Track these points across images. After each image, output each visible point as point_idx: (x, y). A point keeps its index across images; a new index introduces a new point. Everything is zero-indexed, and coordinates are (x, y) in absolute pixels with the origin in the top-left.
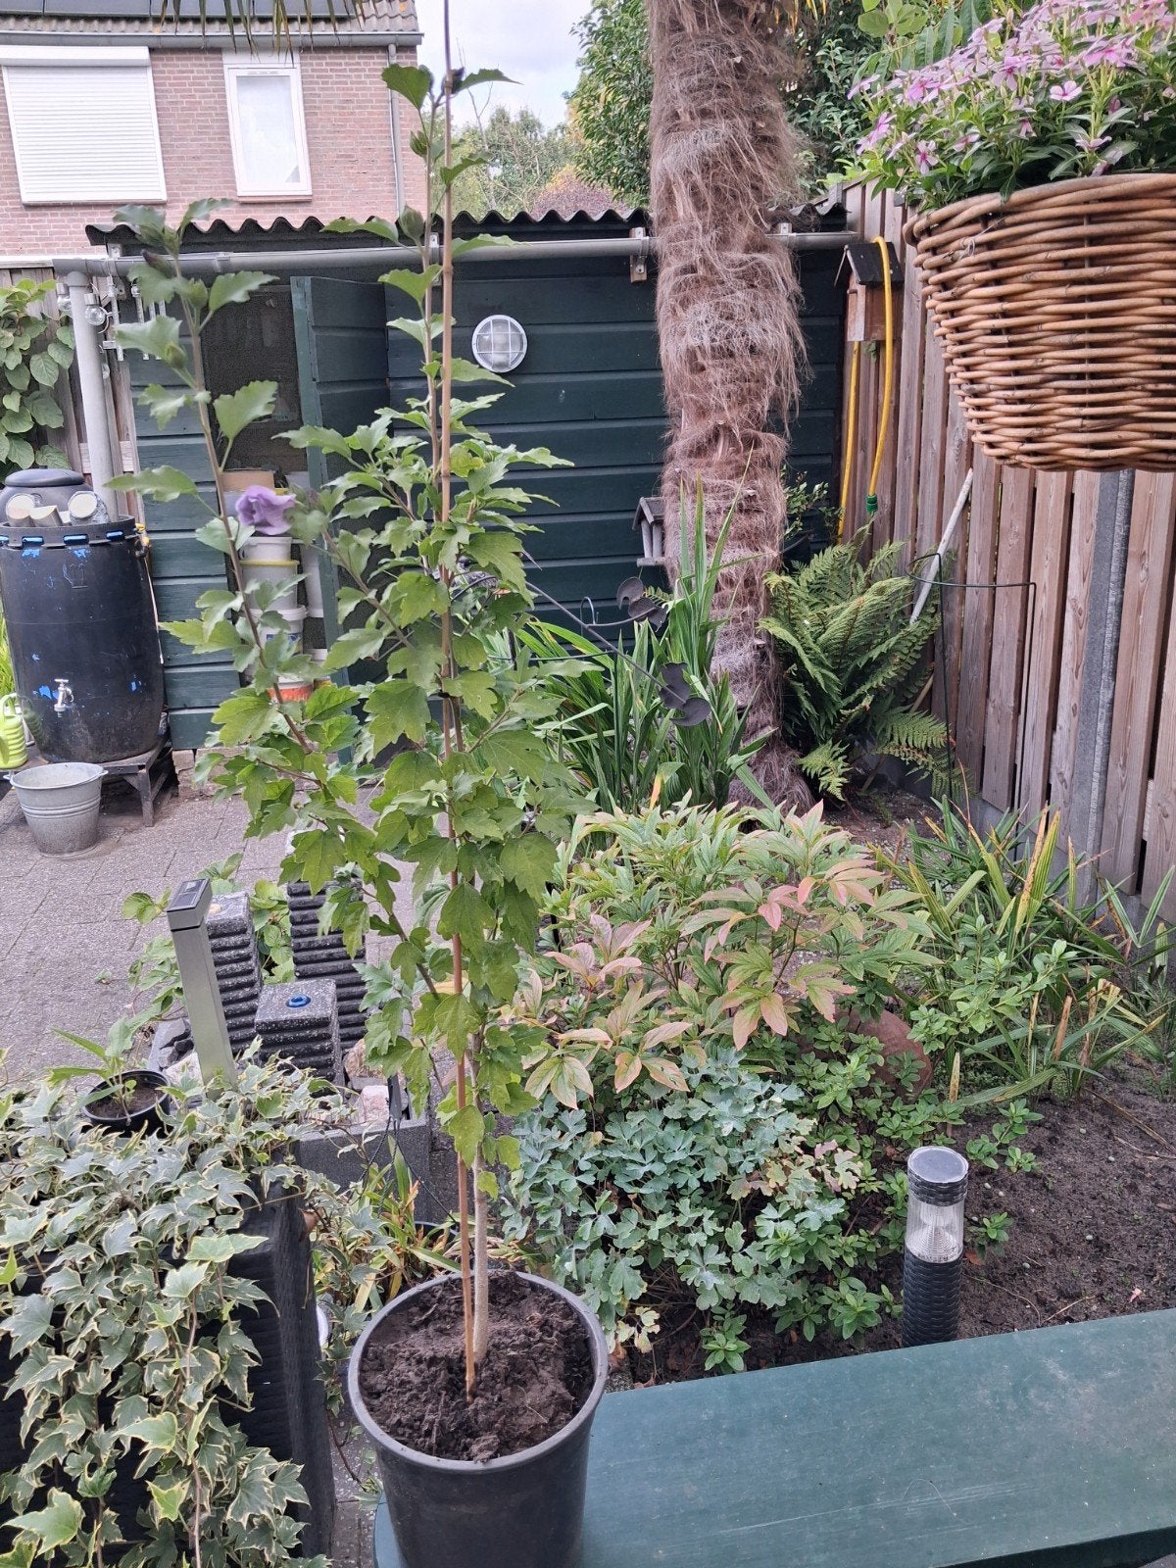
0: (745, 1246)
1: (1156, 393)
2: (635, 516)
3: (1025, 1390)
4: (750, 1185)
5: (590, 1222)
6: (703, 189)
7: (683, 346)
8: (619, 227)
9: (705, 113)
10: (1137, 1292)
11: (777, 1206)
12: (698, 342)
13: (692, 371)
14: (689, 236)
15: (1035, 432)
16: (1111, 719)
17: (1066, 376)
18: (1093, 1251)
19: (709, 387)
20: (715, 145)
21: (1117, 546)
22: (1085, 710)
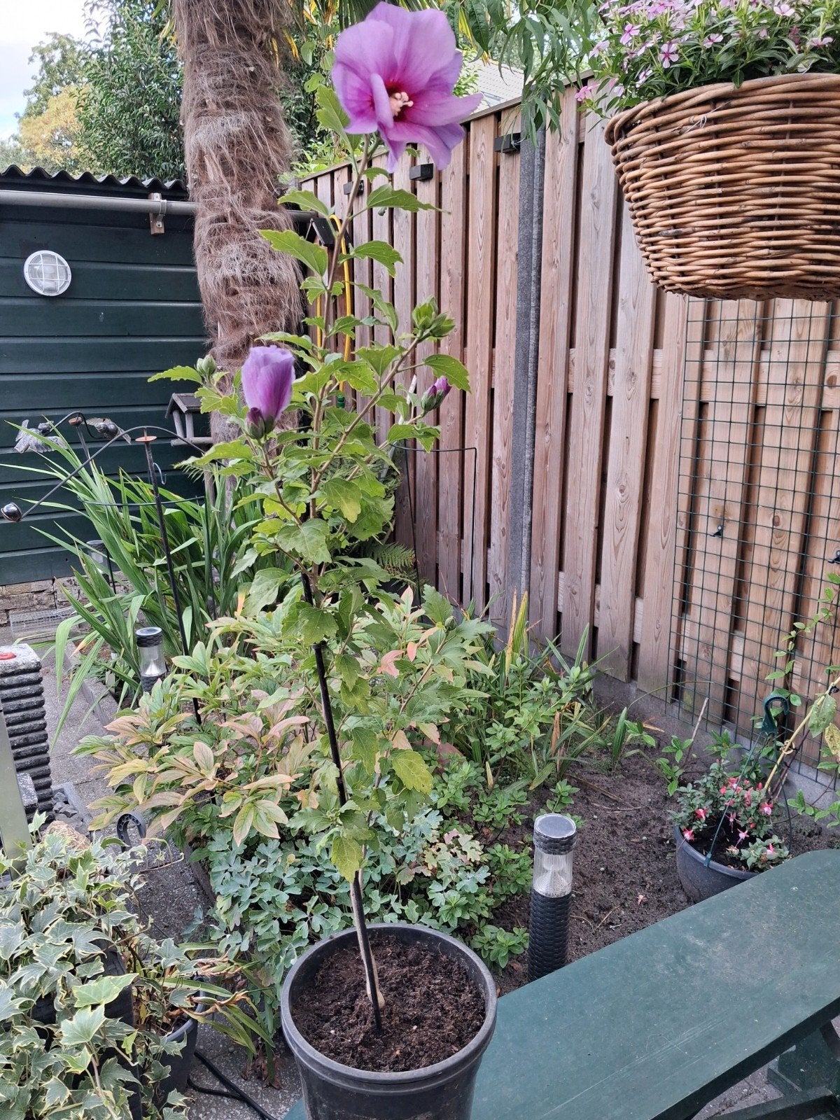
0: (420, 917)
1: (818, 232)
2: (167, 409)
3: (683, 958)
4: (414, 871)
5: (305, 924)
6: (230, 160)
7: (219, 276)
8: (140, 191)
9: (228, 105)
10: (641, 897)
11: (440, 881)
12: (232, 272)
13: (227, 294)
14: (220, 194)
15: (731, 260)
16: (530, 535)
17: (760, 218)
18: (607, 877)
19: (241, 306)
20: (238, 129)
21: (529, 420)
22: (513, 529)
